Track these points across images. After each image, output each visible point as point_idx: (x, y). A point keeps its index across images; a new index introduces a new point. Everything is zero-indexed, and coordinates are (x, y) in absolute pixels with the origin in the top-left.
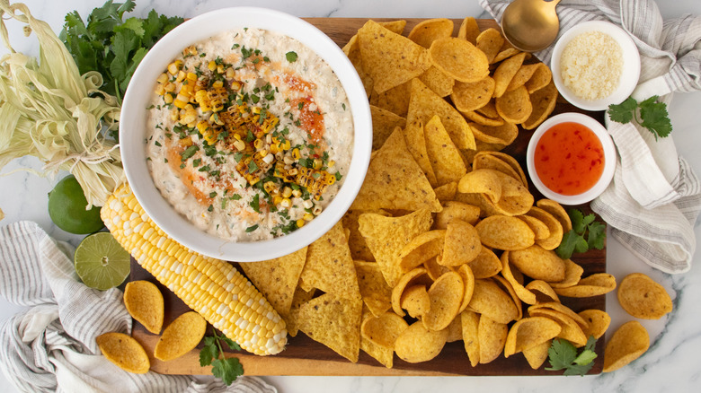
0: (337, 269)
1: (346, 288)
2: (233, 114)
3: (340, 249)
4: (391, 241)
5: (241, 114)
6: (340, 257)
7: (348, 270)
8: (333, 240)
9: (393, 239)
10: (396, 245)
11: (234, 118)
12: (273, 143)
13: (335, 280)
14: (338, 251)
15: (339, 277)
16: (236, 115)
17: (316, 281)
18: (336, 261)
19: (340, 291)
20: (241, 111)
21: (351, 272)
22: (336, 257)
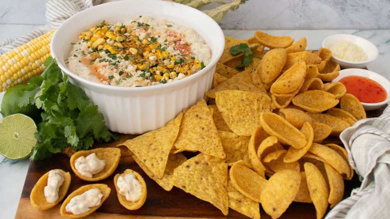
0: (204, 133)
1: (212, 147)
2: (130, 41)
3: (207, 119)
4: (242, 118)
5: (135, 42)
6: (207, 125)
7: (213, 135)
8: (200, 115)
9: (243, 117)
10: (246, 120)
11: (130, 43)
12: (156, 52)
13: (203, 141)
14: (204, 121)
15: (206, 139)
16: (132, 42)
17: (187, 144)
18: (203, 129)
19: (207, 149)
20: (136, 40)
21: (216, 136)
22: (203, 126)
